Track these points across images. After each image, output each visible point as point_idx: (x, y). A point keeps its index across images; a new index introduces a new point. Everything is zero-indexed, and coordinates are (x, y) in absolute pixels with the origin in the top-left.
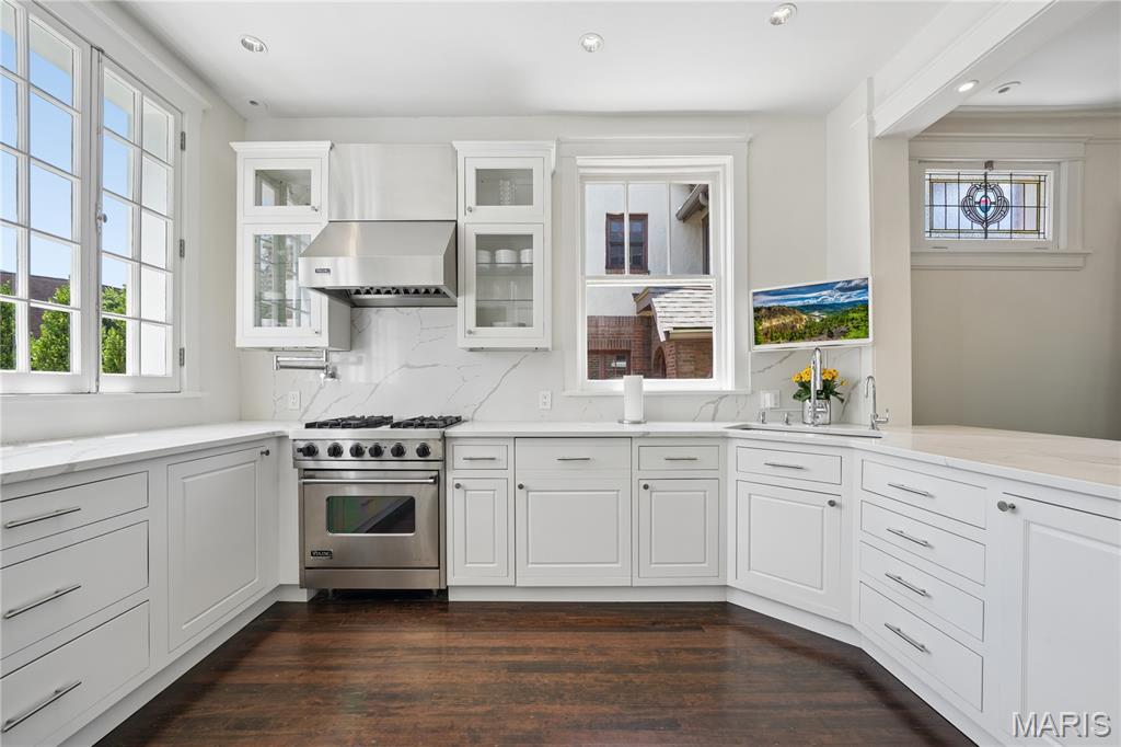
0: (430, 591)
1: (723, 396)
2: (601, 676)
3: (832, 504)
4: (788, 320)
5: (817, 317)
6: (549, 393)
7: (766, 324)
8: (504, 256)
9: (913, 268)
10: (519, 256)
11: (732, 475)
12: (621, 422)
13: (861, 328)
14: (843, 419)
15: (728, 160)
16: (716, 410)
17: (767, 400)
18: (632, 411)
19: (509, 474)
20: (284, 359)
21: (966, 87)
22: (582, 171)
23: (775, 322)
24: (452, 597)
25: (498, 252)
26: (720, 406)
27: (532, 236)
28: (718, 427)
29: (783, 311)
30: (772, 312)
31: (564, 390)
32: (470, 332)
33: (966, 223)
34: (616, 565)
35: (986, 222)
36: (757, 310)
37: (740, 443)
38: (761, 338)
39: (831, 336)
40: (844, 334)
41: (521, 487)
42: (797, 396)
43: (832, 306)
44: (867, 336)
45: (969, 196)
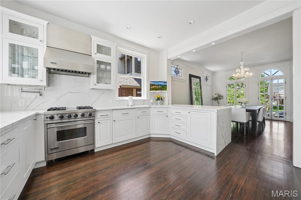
0: (88, 151)
1: (145, 100)
2: (139, 152)
3: (167, 116)
4: (155, 87)
5: (160, 87)
6: (111, 100)
7: (152, 87)
8: (103, 67)
9: (172, 80)
10: (106, 67)
11: (151, 114)
12: (128, 106)
13: (166, 89)
14: (162, 104)
15: (146, 56)
16: (144, 103)
17: (152, 101)
18: (130, 103)
19: (111, 118)
20: (24, 89)
21: (179, 56)
22: (118, 50)
23: (153, 87)
24: (96, 151)
25: (101, 65)
26: (145, 102)
27: (111, 63)
28: (148, 106)
29: (155, 85)
30: (153, 85)
31: (115, 99)
32: (95, 84)
33: (175, 74)
34: (133, 134)
35: (177, 74)
36: (150, 84)
37: (153, 108)
38: (151, 90)
39: (162, 90)
40: (164, 90)
41: (114, 121)
42: (157, 100)
43: (162, 85)
44: (166, 90)
45: (175, 70)
